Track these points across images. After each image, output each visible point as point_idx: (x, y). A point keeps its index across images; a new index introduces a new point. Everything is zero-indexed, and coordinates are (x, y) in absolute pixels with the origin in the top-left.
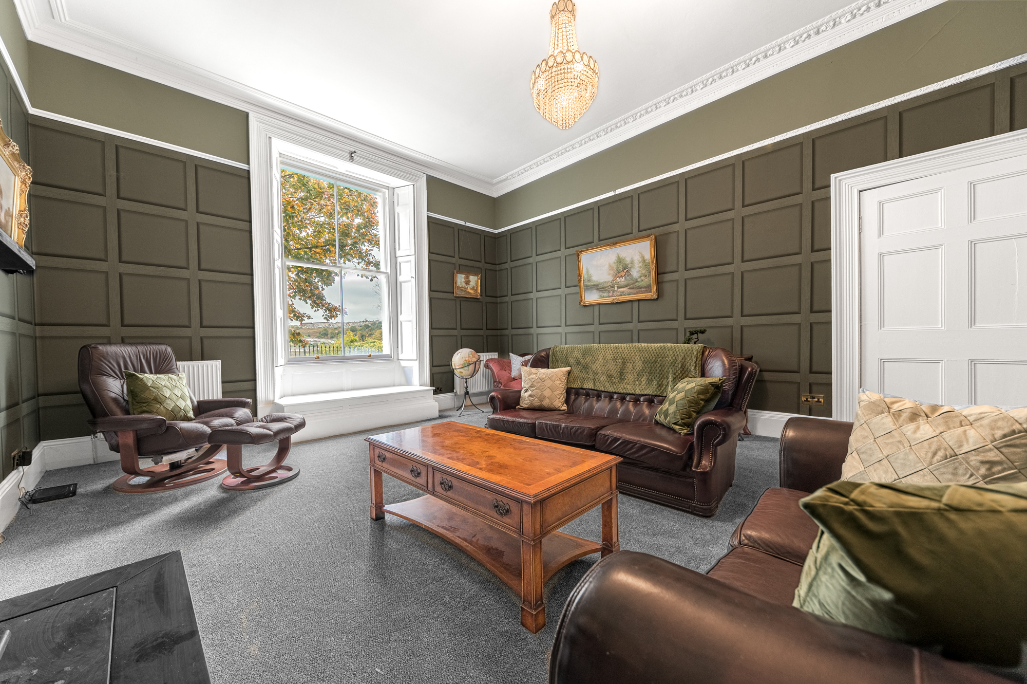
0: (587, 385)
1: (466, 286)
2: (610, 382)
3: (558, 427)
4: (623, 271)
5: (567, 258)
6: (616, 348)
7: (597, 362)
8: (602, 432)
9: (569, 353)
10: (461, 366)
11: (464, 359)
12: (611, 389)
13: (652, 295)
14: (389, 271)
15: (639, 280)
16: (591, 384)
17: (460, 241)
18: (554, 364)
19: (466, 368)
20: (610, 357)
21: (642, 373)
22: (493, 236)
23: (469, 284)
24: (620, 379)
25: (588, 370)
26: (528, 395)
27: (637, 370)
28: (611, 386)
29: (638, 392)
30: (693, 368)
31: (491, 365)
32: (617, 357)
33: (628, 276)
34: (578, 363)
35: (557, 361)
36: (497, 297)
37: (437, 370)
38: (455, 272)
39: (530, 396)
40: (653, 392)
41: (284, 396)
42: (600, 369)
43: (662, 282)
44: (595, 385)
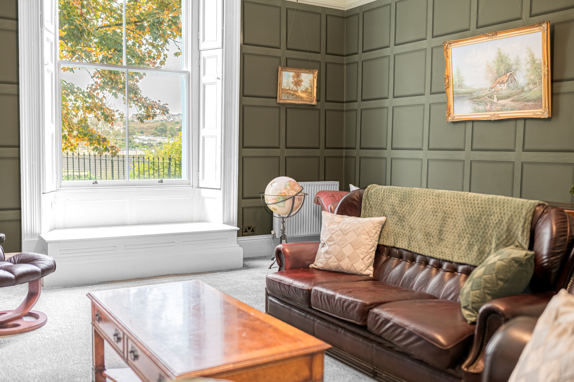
0: (401, 244)
1: (295, 88)
2: (427, 243)
3: (332, 298)
4: (505, 74)
5: (434, 50)
6: (439, 196)
7: (414, 213)
8: (376, 310)
9: (385, 198)
10: (274, 201)
11: (279, 192)
12: (426, 253)
13: (542, 112)
14: (189, 70)
15: (526, 89)
16: (406, 243)
17: (289, 25)
18: (367, 211)
19: (281, 204)
20: (430, 207)
21: (464, 233)
22: (341, 15)
23: (300, 85)
24: (439, 238)
25: (404, 223)
26: (324, 251)
27: (458, 229)
28: (427, 248)
29: (456, 259)
30: (520, 233)
31: (322, 200)
32: (438, 209)
33: (511, 82)
34: (394, 212)
35: (371, 207)
36: (343, 102)
37: (247, 203)
38: (280, 69)
39: (327, 252)
40: (472, 261)
41: (55, 229)
42: (417, 223)
43: (558, 94)
44: (409, 244)
